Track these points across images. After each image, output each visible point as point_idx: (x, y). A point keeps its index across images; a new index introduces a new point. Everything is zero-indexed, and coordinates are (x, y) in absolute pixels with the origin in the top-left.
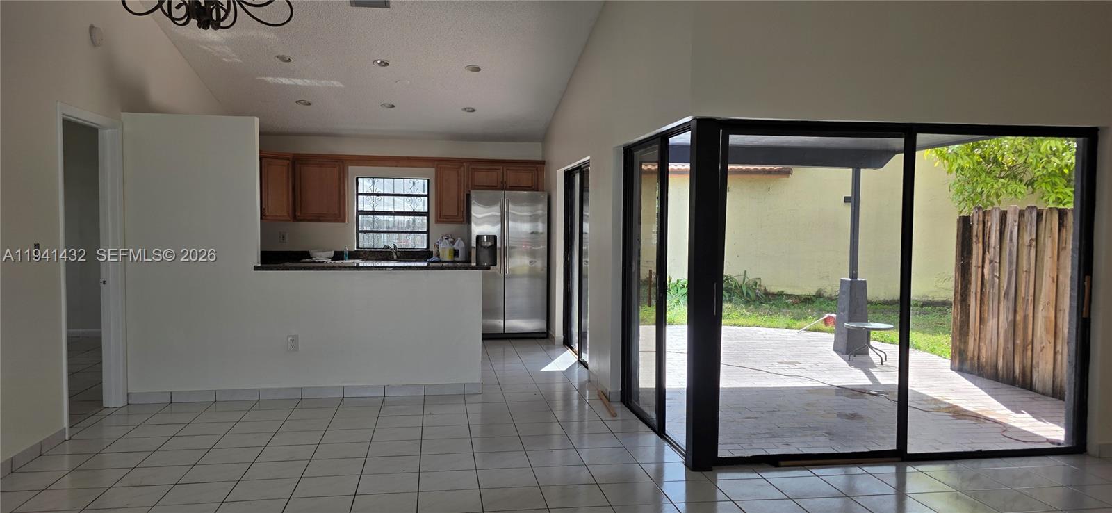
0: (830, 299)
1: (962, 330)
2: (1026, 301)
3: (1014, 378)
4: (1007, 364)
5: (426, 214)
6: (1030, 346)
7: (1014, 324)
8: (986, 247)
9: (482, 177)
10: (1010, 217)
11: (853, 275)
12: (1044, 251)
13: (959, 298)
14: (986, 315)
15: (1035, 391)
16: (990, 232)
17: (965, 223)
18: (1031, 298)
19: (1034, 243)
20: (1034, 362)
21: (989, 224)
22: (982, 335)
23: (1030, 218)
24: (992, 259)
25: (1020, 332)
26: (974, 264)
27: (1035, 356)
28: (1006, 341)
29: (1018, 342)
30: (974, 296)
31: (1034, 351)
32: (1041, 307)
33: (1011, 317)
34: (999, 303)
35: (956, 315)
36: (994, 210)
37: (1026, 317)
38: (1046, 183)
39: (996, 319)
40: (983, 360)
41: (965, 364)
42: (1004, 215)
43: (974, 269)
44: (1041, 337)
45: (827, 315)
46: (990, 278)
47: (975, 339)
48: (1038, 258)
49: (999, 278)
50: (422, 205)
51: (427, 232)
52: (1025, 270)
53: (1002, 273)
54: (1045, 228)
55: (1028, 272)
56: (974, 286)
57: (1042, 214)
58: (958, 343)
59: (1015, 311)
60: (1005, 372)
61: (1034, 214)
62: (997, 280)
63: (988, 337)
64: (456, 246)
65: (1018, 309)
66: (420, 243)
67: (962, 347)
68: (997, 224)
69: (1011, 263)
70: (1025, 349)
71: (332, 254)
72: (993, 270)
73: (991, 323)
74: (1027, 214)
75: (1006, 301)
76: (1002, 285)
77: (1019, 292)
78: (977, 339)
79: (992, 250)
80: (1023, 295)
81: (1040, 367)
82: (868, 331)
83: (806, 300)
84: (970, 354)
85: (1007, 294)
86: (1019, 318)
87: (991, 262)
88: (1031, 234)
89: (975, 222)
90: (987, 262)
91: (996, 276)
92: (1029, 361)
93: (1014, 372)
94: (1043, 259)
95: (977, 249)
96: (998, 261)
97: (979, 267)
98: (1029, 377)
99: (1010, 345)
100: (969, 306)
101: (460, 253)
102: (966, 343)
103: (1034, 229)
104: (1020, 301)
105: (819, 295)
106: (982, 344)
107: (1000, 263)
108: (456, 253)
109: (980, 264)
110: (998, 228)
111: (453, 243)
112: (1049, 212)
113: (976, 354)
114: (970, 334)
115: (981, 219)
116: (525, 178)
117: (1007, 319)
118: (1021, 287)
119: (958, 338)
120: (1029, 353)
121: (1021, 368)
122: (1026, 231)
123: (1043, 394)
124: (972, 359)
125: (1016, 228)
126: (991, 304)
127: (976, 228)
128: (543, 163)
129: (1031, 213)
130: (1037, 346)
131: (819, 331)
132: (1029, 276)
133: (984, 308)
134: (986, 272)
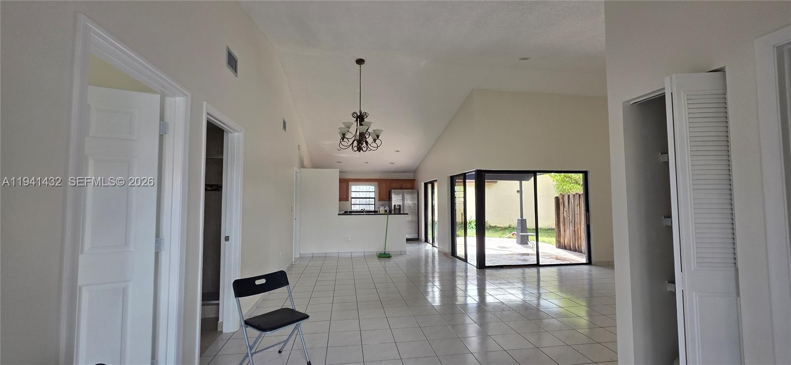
0: (514, 228)
1: (559, 235)
2: (577, 223)
4: (573, 245)
5: (374, 198)
8: (564, 206)
9: (394, 185)
10: (570, 196)
11: (522, 216)
12: (582, 207)
13: (557, 224)
14: (566, 229)
15: (581, 252)
16: (565, 202)
17: (557, 199)
18: (579, 223)
19: (578, 204)
20: (582, 243)
21: (565, 199)
22: (565, 236)
25: (576, 234)
26: (561, 212)
28: (572, 237)
29: (576, 237)
30: (562, 223)
31: (581, 240)
32: (582, 225)
33: (574, 229)
34: (569, 225)
36: (566, 195)
37: (578, 229)
39: (569, 230)
40: (566, 244)
41: (560, 246)
42: (569, 196)
43: (561, 214)
44: (583, 235)
45: (513, 233)
47: (563, 237)
48: (580, 209)
50: (372, 195)
51: (375, 204)
52: (576, 214)
53: (570, 214)
54: (581, 199)
55: (578, 214)
56: (562, 220)
57: (580, 196)
58: (558, 239)
61: (578, 196)
63: (567, 236)
64: (386, 209)
65: (575, 226)
66: (372, 208)
69: (572, 211)
70: (578, 239)
71: (344, 212)
72: (567, 213)
73: (568, 232)
75: (572, 224)
76: (570, 219)
77: (575, 221)
79: (566, 207)
81: (583, 245)
82: (528, 235)
83: (505, 229)
84: (562, 242)
85: (572, 221)
86: (576, 229)
87: (566, 211)
89: (560, 198)
90: (565, 211)
91: (568, 216)
92: (580, 243)
93: (575, 248)
94: (582, 210)
95: (561, 207)
96: (568, 211)
98: (580, 249)
99: (574, 238)
100: (560, 228)
101: (387, 211)
102: (560, 239)
103: (578, 200)
104: (576, 224)
105: (510, 227)
106: (565, 238)
108: (386, 211)
109: (563, 211)
110: (567, 200)
111: (385, 208)
114: (561, 236)
115: (562, 197)
116: (409, 185)
117: (572, 230)
118: (576, 219)
119: (558, 237)
121: (578, 246)
122: (576, 201)
125: (573, 200)
126: (567, 225)
127: (561, 200)
128: (415, 180)
130: (582, 238)
131: (510, 238)
133: (565, 226)
134: (565, 215)
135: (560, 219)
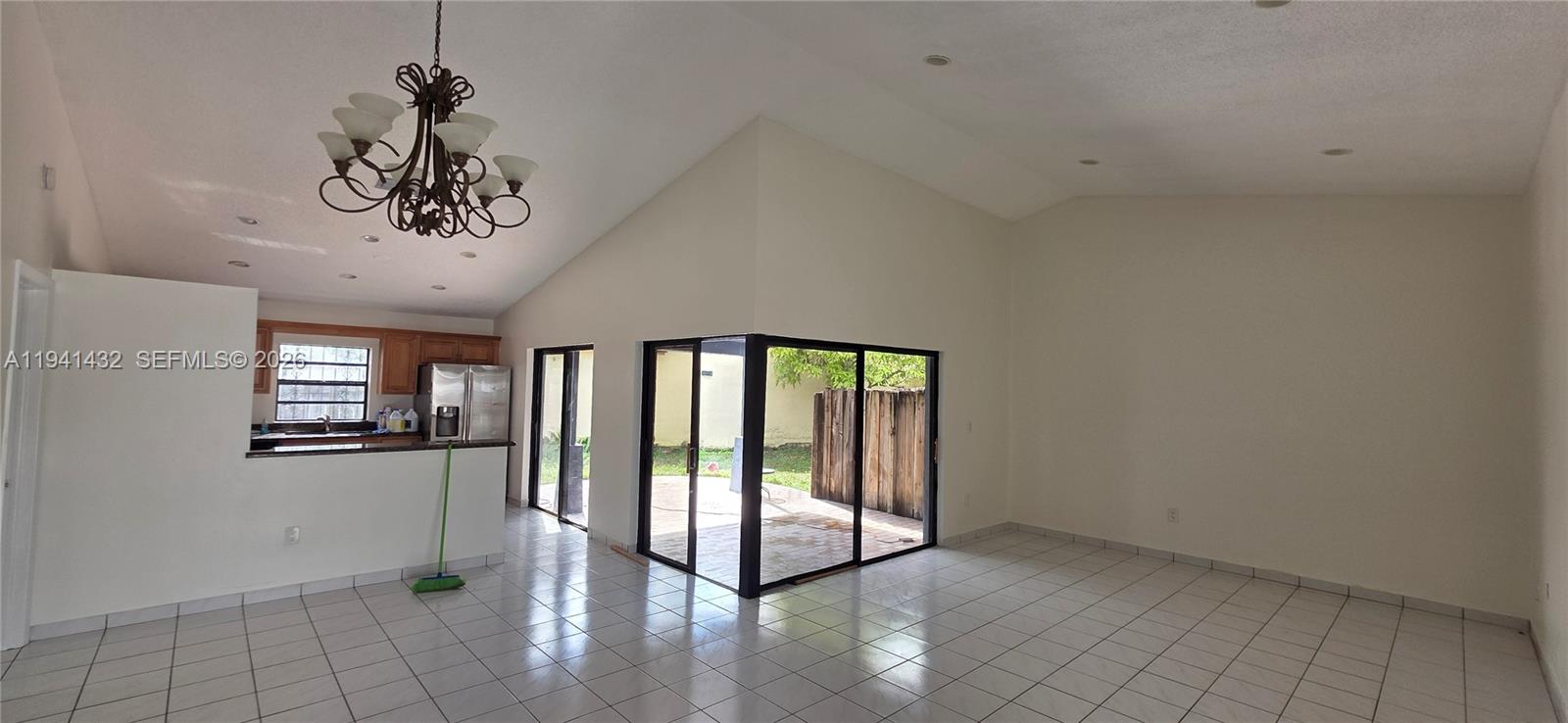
1: (818, 472)
5: (365, 384)
8: (833, 414)
10: (848, 394)
12: (870, 417)
13: (816, 445)
14: (834, 459)
16: (837, 404)
17: (820, 398)
20: (866, 489)
21: (836, 399)
22: (832, 473)
24: (838, 422)
26: (826, 424)
30: (825, 445)
32: (869, 453)
34: (843, 450)
35: (814, 457)
36: (840, 390)
39: (841, 461)
40: (833, 490)
41: (820, 492)
42: (845, 394)
43: (825, 427)
47: (827, 476)
49: (842, 434)
50: (358, 375)
51: (365, 402)
53: (845, 430)
56: (826, 441)
58: (816, 479)
62: (841, 436)
63: (836, 474)
64: (407, 417)
66: (355, 414)
67: (819, 481)
68: (842, 399)
69: (850, 425)
72: (838, 430)
73: (838, 465)
75: (847, 449)
76: (844, 438)
78: (829, 475)
79: (837, 417)
84: (823, 486)
85: (848, 444)
87: (837, 424)
89: (826, 397)
90: (834, 424)
95: (827, 415)
96: (841, 423)
97: (829, 427)
99: (850, 478)
100: (823, 451)
101: (412, 424)
102: (821, 479)
106: (832, 478)
107: (843, 424)
108: (408, 424)
109: (830, 425)
110: (843, 402)
111: (403, 414)
113: (828, 485)
114: (824, 471)
115: (830, 395)
116: (481, 352)
117: (848, 460)
119: (816, 475)
124: (826, 487)
125: (853, 402)
126: (839, 451)
127: (827, 402)
128: (501, 339)
133: (833, 454)
134: (834, 431)
135: (823, 438)
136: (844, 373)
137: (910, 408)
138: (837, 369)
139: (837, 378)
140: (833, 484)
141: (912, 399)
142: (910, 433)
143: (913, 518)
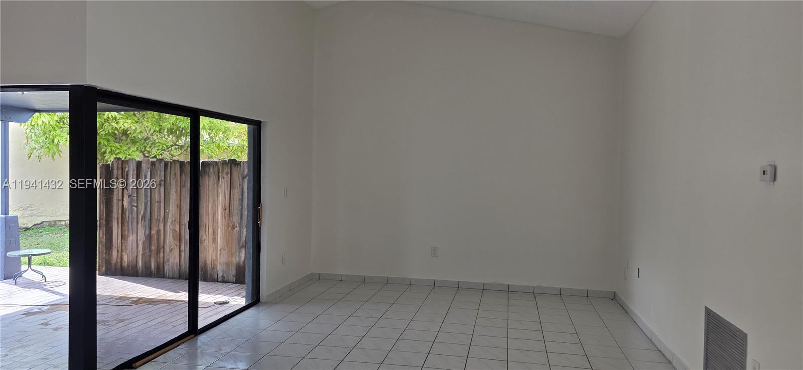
1: (107, 245)
2: (158, 221)
3: (151, 272)
4: (145, 264)
6: (162, 250)
7: (150, 237)
10: (144, 166)
12: (170, 188)
13: (104, 223)
14: (127, 233)
16: (127, 175)
17: (105, 170)
18: (161, 218)
19: (163, 183)
20: (165, 259)
21: (127, 170)
22: (124, 247)
23: (159, 167)
24: (131, 194)
25: (154, 241)
26: (115, 198)
27: (165, 255)
28: (144, 249)
29: (153, 248)
30: (116, 220)
31: (165, 252)
32: (169, 224)
33: (147, 232)
34: (137, 223)
35: (102, 235)
36: (131, 161)
37: (158, 231)
38: (103, 139)
39: (136, 235)
40: (125, 264)
41: (110, 268)
42: (139, 164)
43: (115, 201)
44: (170, 242)
46: (130, 207)
47: (118, 251)
48: (166, 192)
49: (136, 207)
52: (157, 200)
53: (139, 203)
54: (170, 173)
55: (159, 202)
56: (117, 213)
57: (168, 164)
58: (104, 255)
59: (150, 228)
60: (144, 269)
61: (162, 164)
62: (135, 208)
63: (130, 247)
65: (152, 226)
67: (107, 258)
68: (134, 170)
69: (146, 196)
70: (158, 252)
72: (131, 201)
73: (131, 238)
74: (157, 164)
75: (143, 222)
76: (139, 211)
77: (153, 215)
78: (120, 250)
80: (156, 217)
81: (170, 262)
84: (114, 261)
85: (143, 217)
86: (153, 232)
87: (130, 196)
88: (160, 177)
89: (115, 168)
90: (126, 196)
91: (134, 206)
92: (162, 259)
93: (150, 268)
94: (169, 193)
96: (135, 195)
97: (120, 200)
98: (162, 270)
99: (147, 251)
100: (112, 228)
102: (110, 254)
103: (162, 174)
104: (154, 221)
106: (124, 253)
107: (137, 196)
109: (121, 197)
110: (135, 173)
112: (173, 163)
113: (119, 260)
114: (114, 247)
115: (120, 166)
117: (145, 233)
118: (154, 211)
119: (104, 251)
120: (162, 254)
121: (156, 264)
122: (157, 175)
123: (172, 278)
124: (116, 264)
125: (149, 173)
126: (131, 225)
127: (117, 173)
129: (160, 163)
130: (167, 249)
132: (160, 204)
133: (125, 227)
134: (125, 203)
135: (111, 211)
136: (118, 145)
137: (213, 177)
138: (108, 141)
139: (109, 150)
140: (126, 258)
141: (216, 169)
142: (214, 201)
143: (218, 281)
